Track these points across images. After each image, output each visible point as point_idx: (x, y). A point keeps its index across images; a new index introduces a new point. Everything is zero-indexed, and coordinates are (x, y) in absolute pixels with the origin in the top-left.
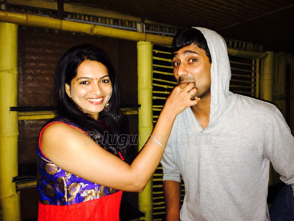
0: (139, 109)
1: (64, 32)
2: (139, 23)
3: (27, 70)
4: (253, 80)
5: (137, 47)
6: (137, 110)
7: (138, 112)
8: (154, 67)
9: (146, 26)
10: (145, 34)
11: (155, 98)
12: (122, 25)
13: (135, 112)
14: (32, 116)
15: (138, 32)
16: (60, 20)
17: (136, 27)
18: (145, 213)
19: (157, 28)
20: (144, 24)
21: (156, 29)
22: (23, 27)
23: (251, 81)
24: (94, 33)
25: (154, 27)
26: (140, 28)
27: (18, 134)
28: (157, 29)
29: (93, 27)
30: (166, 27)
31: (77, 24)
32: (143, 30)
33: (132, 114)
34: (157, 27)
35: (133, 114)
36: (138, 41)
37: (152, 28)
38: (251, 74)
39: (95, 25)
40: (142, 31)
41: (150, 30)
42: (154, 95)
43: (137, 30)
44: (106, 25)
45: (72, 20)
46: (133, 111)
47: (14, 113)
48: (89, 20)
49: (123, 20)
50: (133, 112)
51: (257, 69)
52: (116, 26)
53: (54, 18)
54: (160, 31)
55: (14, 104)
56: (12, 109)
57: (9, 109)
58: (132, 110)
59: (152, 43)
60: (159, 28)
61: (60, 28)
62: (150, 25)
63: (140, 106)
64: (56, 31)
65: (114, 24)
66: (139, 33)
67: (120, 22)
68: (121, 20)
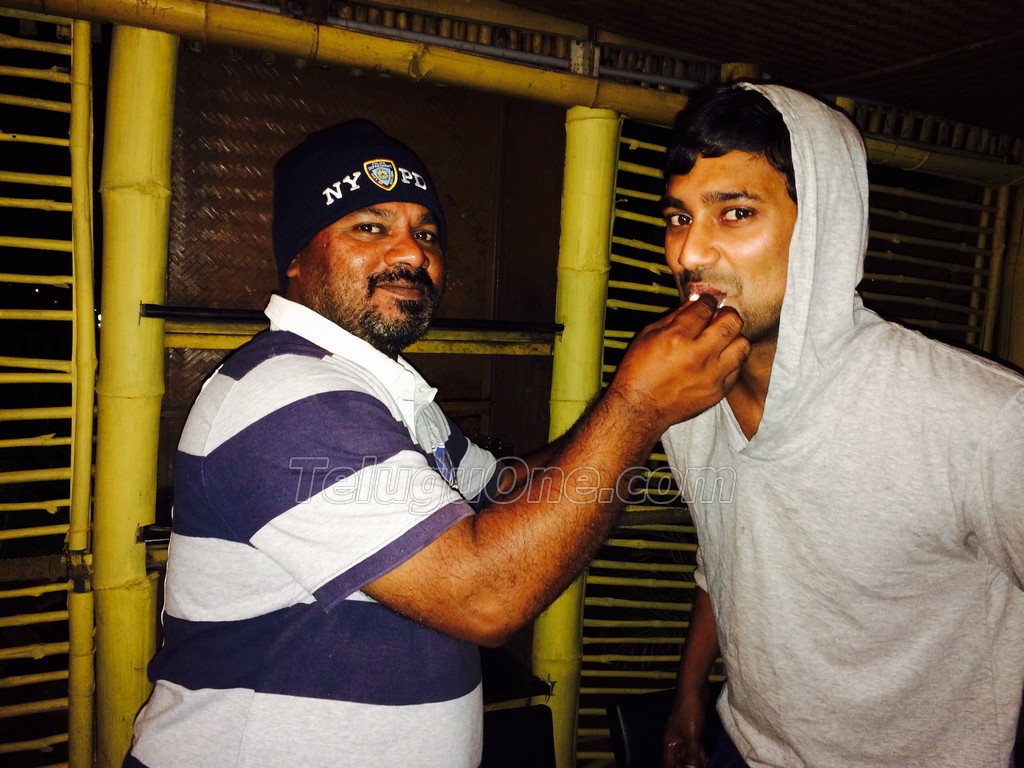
0: (558, 337)
1: (326, 67)
2: (578, 43)
3: (200, 186)
4: (979, 263)
5: (567, 126)
6: (551, 343)
7: (552, 349)
8: (619, 196)
9: (602, 53)
10: (596, 82)
11: (614, 304)
12: (521, 48)
13: (544, 350)
14: (209, 338)
15: (575, 73)
16: (316, 26)
17: (567, 56)
18: (553, 684)
19: (644, 60)
20: (597, 44)
21: (639, 65)
22: (194, 46)
23: (972, 264)
24: (424, 73)
25: (631, 58)
26: (580, 61)
27: (160, 390)
28: (643, 65)
29: (419, 54)
30: (673, 60)
31: (367, 40)
32: (591, 68)
33: (532, 353)
34: (640, 57)
35: (537, 353)
36: (570, 106)
37: (626, 62)
38: (973, 242)
39: (427, 45)
40: (587, 72)
41: (618, 70)
42: (612, 293)
43: (570, 65)
44: (467, 46)
45: (351, 24)
46: (534, 346)
47: (154, 325)
48: (409, 28)
49: (524, 29)
50: (536, 349)
51: (1000, 224)
52: (499, 52)
53: (296, 17)
54: (651, 73)
55: (153, 296)
56: (149, 311)
57: (137, 309)
58: (534, 341)
59: (619, 114)
60: (648, 60)
61: (311, 52)
62: (618, 51)
63: (561, 328)
64: (300, 63)
65: (492, 43)
66: (576, 79)
67: (513, 36)
68: (518, 30)
